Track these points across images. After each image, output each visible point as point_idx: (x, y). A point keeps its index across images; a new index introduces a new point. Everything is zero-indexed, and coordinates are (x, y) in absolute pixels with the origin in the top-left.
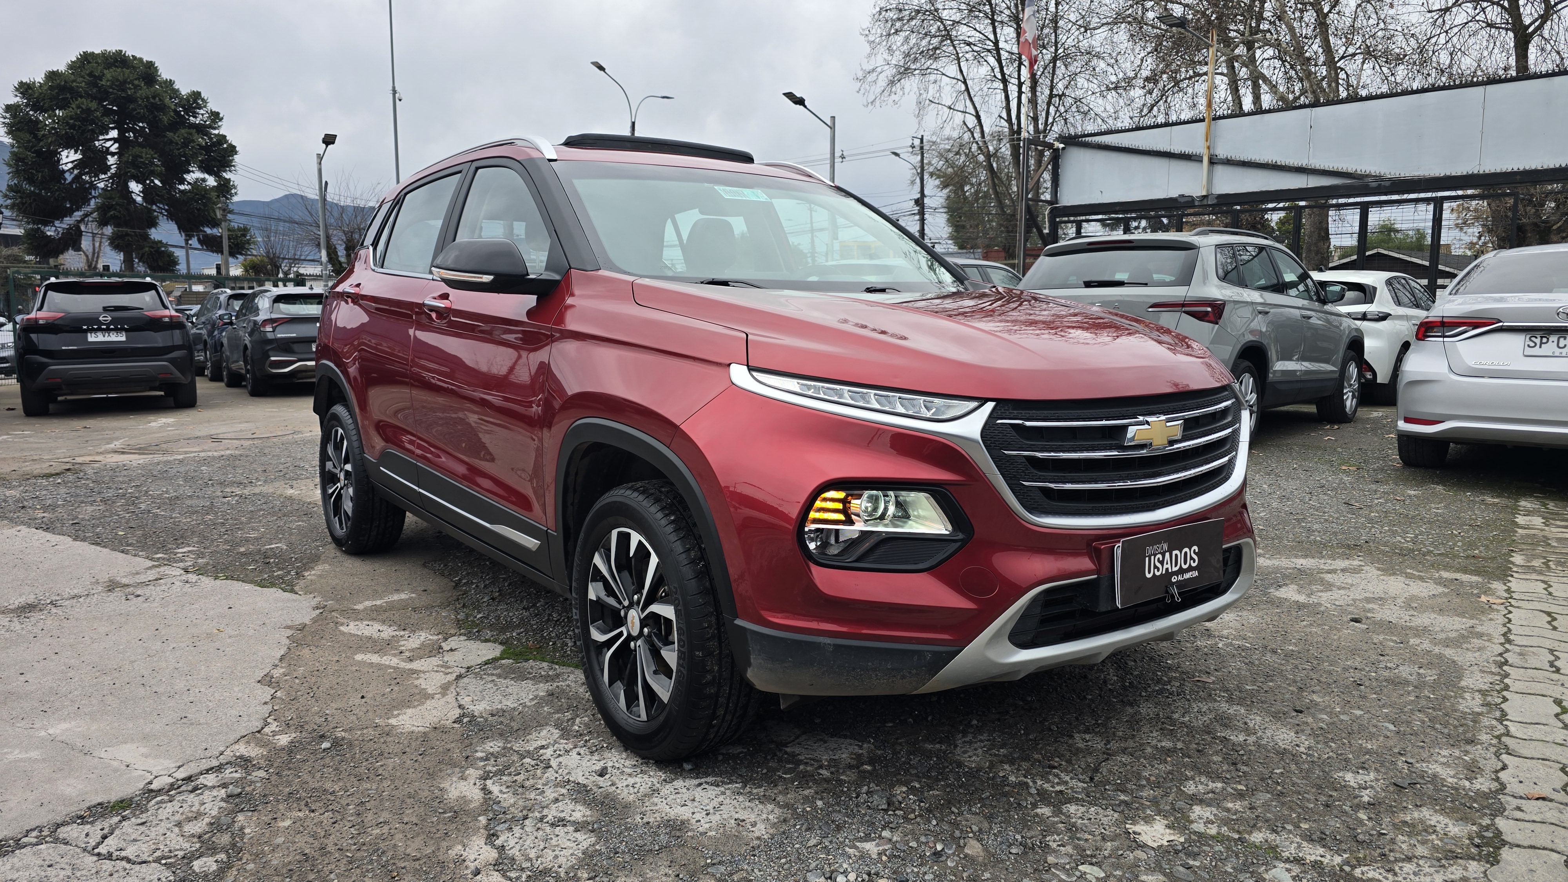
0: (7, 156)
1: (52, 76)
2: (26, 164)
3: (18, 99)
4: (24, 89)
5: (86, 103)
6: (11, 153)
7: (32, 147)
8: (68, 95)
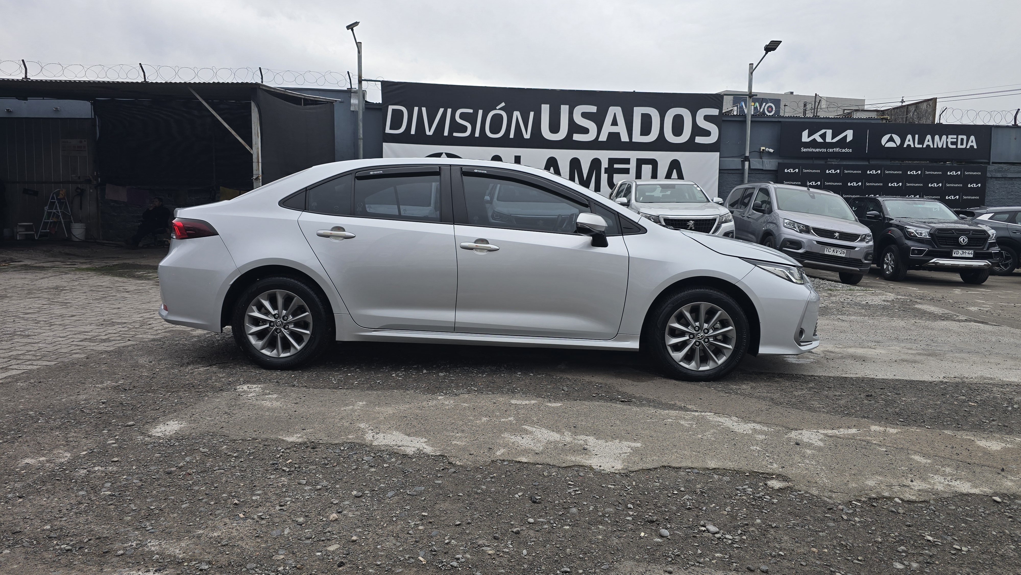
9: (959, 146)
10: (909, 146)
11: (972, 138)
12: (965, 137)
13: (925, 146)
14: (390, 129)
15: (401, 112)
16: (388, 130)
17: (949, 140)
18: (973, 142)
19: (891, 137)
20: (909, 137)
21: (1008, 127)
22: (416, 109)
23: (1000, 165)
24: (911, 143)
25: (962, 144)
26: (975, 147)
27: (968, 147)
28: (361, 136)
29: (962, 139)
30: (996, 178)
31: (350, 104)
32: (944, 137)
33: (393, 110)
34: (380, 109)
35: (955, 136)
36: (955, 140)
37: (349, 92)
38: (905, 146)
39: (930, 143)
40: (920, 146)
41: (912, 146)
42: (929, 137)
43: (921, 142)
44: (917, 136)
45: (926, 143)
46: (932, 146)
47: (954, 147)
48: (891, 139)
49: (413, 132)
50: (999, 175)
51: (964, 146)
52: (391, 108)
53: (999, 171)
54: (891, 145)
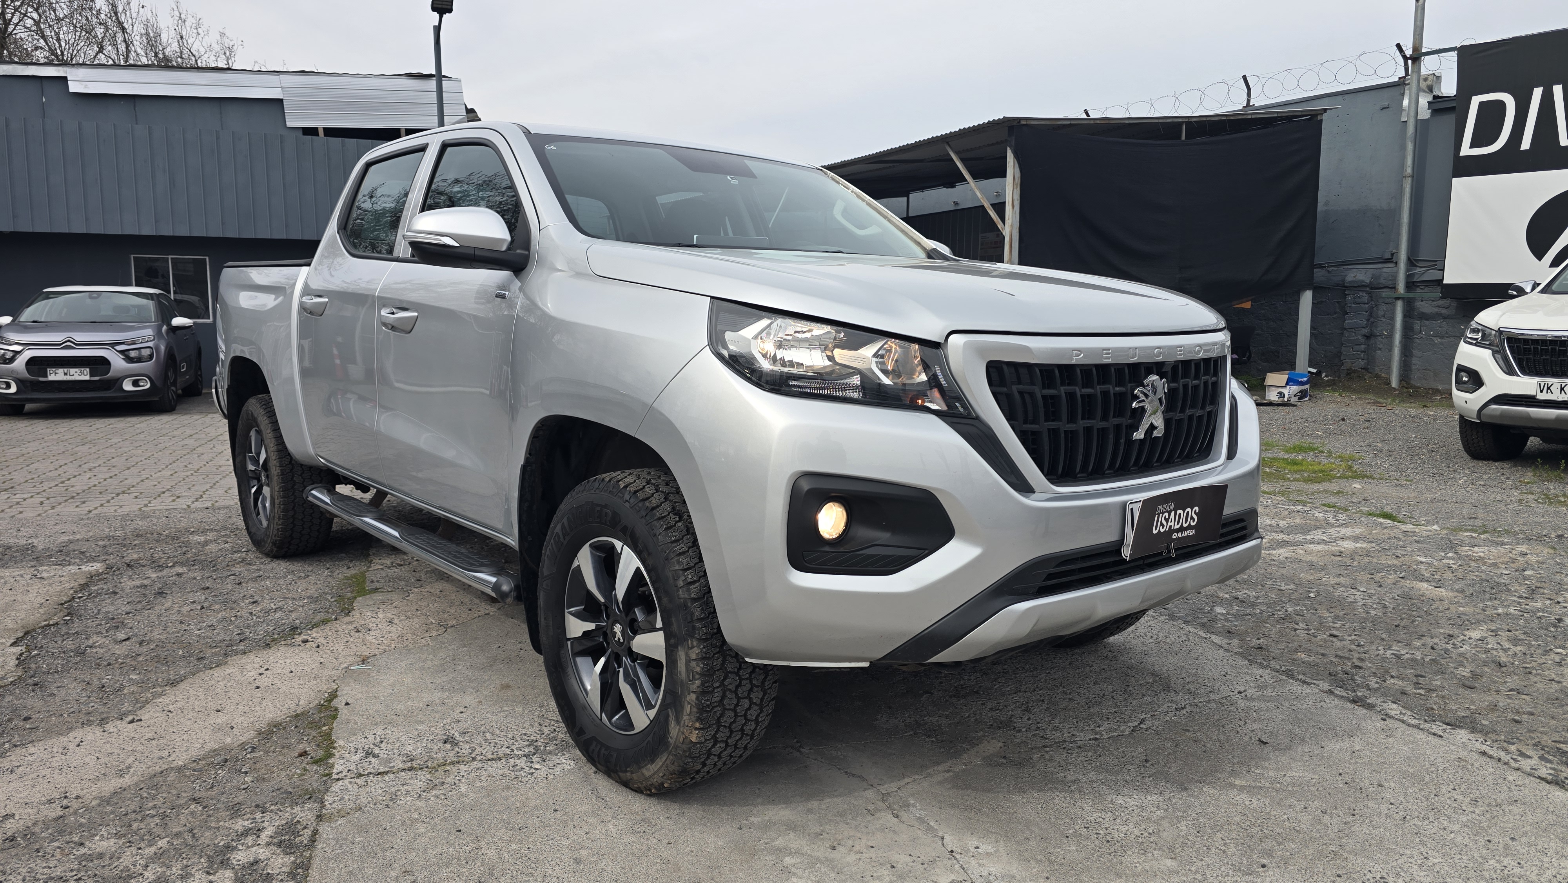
14: (1472, 146)
15: (1501, 105)
16: (1466, 150)
22: (1538, 93)
28: (1409, 170)
31: (1400, 109)
33: (1481, 104)
34: (1452, 109)
37: (1401, 83)
49: (1526, 145)
52: (1476, 101)
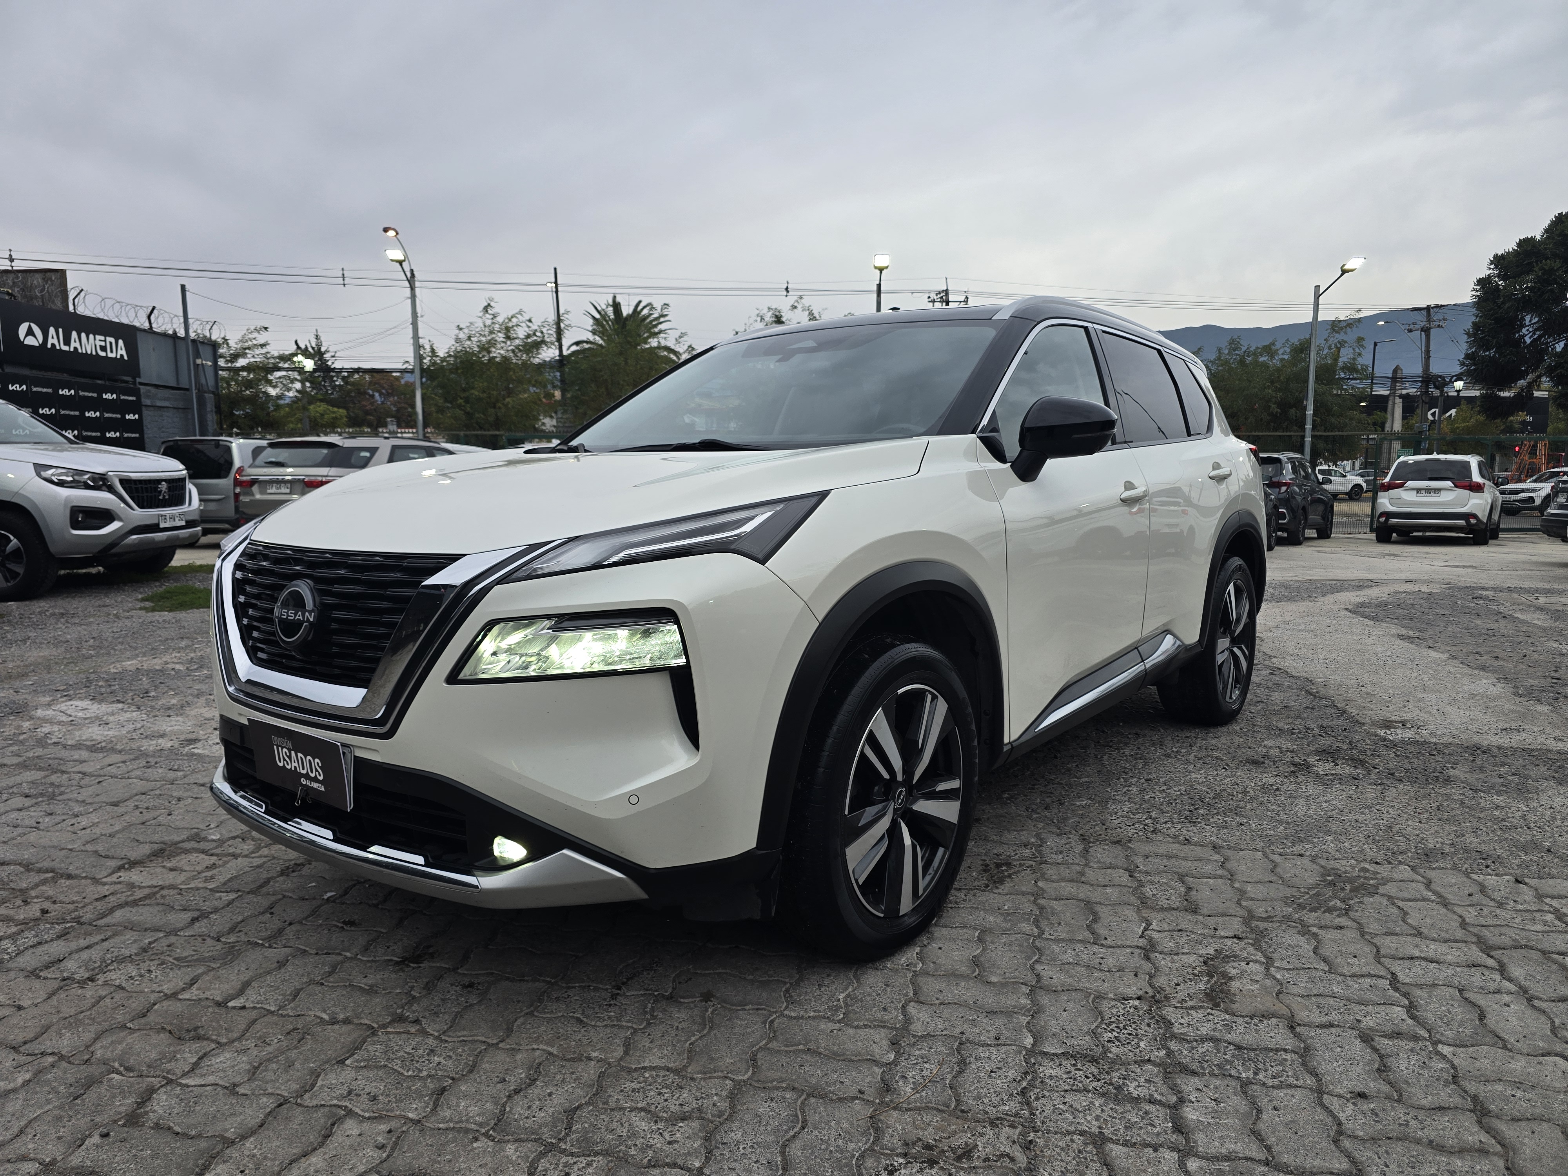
0: (1468, 326)
1: (1522, 243)
2: (1483, 332)
3: (1491, 271)
4: (1498, 261)
5: (1547, 264)
6: (1473, 323)
7: (1492, 315)
8: (1534, 260)
9: (110, 355)
10: (53, 345)
11: (121, 342)
12: (113, 340)
13: (72, 350)
17: (99, 343)
18: (122, 352)
19: (30, 327)
20: (52, 330)
21: (144, 330)
23: (148, 388)
24: (55, 341)
25: (112, 351)
26: (126, 358)
27: (119, 357)
29: (111, 343)
30: (146, 406)
32: (91, 336)
35: (102, 338)
36: (103, 344)
38: (49, 346)
39: (77, 345)
40: (66, 348)
41: (58, 348)
42: (74, 334)
43: (67, 342)
44: (60, 330)
45: (74, 344)
46: (80, 351)
47: (103, 354)
48: (30, 332)
50: (148, 402)
51: (113, 355)
53: (148, 397)
54: (30, 341)
